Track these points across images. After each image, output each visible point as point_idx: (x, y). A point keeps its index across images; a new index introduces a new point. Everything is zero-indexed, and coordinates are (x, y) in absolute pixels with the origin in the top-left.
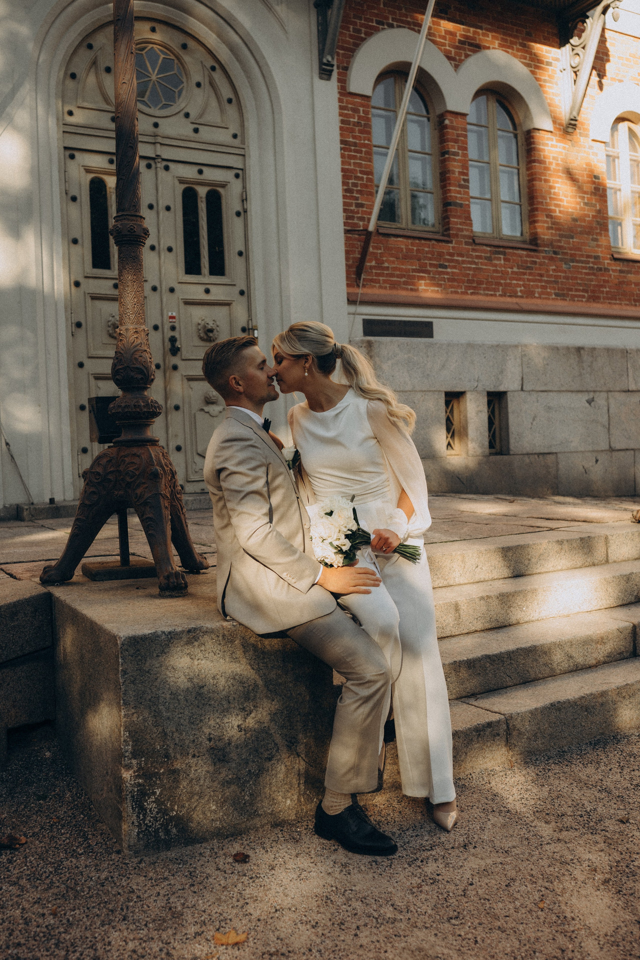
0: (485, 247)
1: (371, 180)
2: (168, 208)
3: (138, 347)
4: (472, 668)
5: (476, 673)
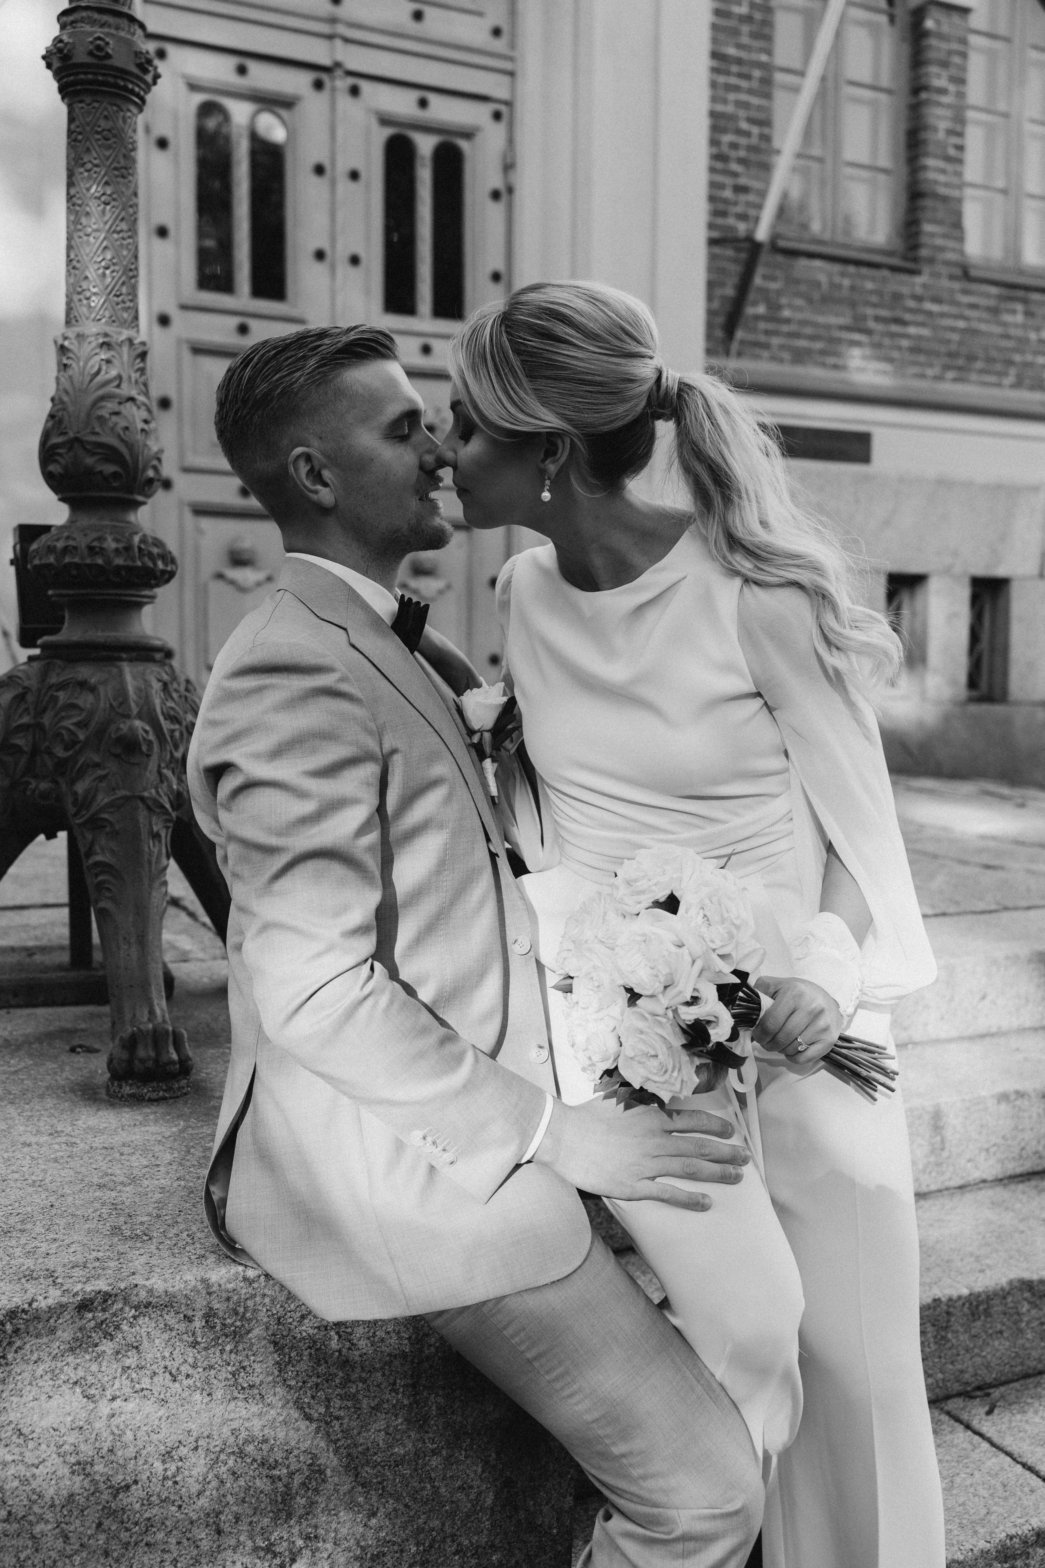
0: (987, 287)
1: (766, 138)
2: (354, 175)
3: (109, 388)
4: (983, 1318)
5: (990, 1331)
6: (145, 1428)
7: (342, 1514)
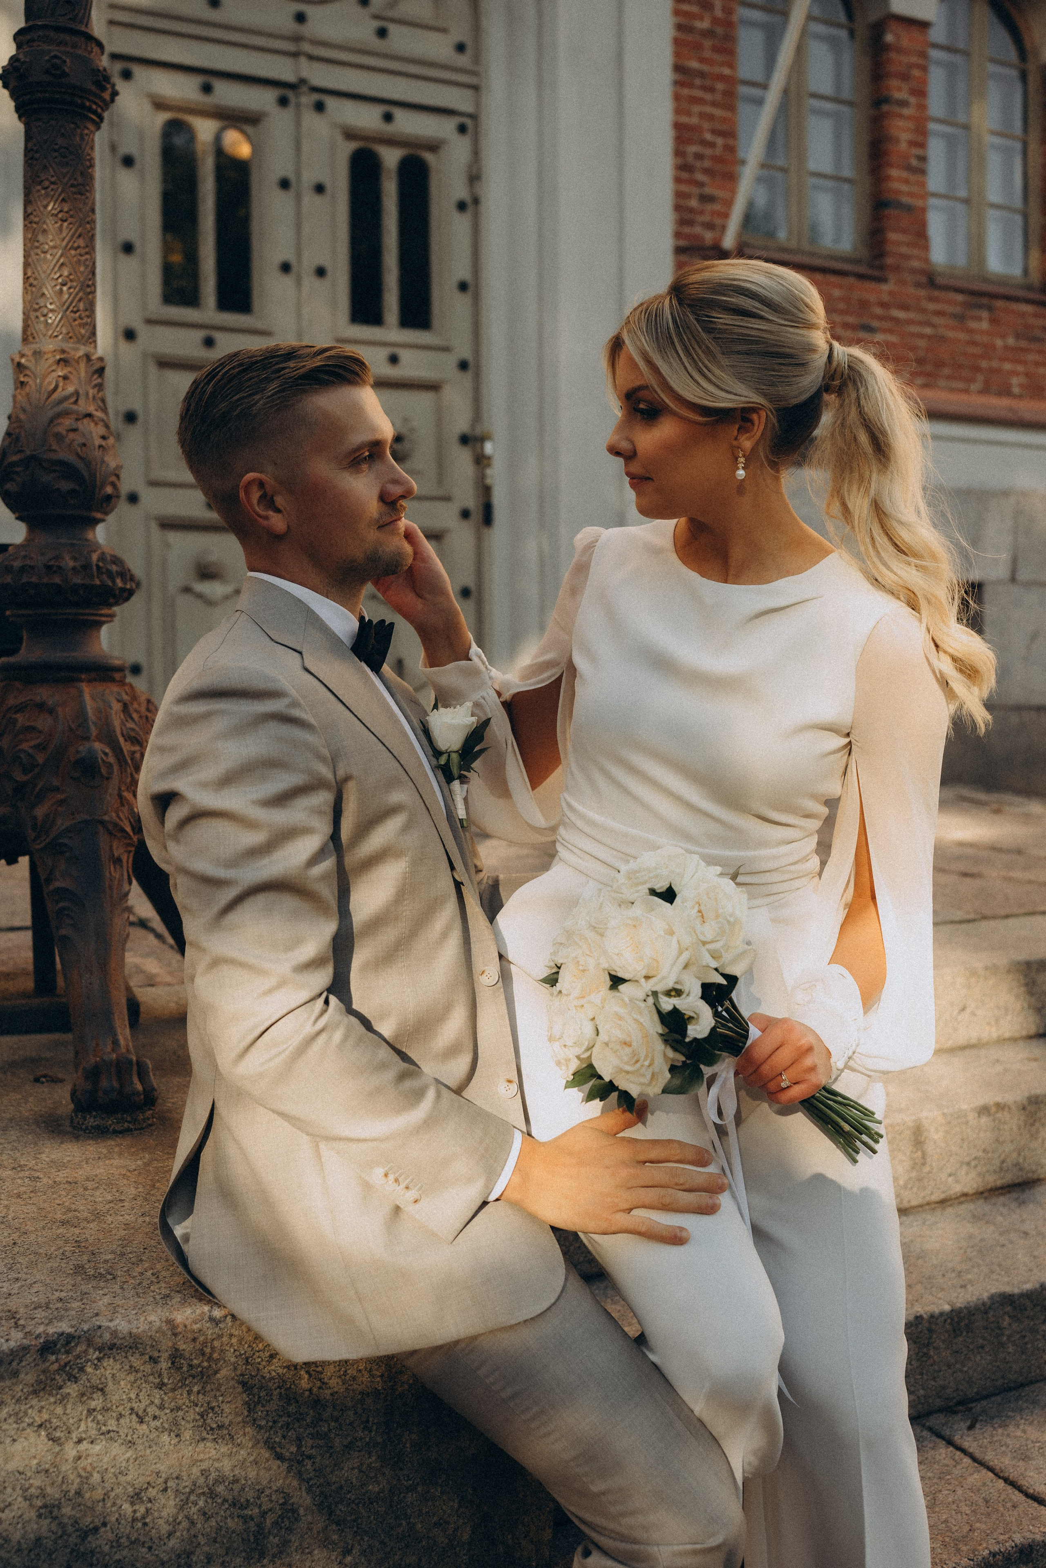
0: (952, 296)
1: (731, 149)
2: (320, 189)
3: (66, 405)
4: (965, 1333)
5: (971, 1347)
6: (112, 1470)
7: (316, 1552)
